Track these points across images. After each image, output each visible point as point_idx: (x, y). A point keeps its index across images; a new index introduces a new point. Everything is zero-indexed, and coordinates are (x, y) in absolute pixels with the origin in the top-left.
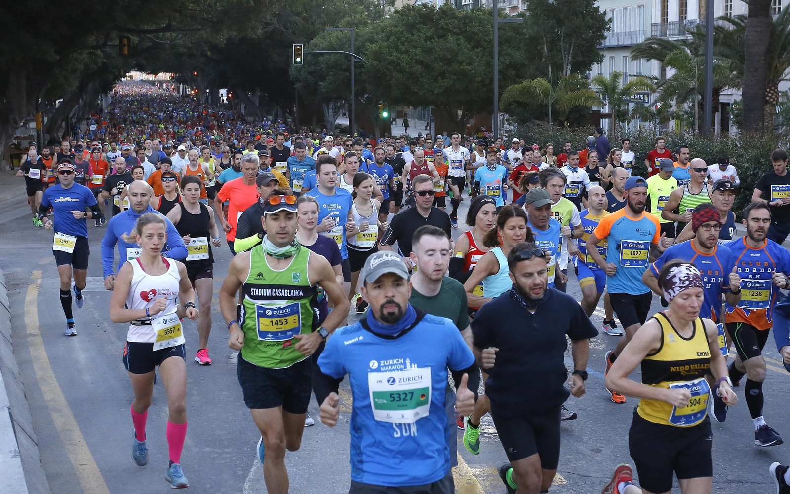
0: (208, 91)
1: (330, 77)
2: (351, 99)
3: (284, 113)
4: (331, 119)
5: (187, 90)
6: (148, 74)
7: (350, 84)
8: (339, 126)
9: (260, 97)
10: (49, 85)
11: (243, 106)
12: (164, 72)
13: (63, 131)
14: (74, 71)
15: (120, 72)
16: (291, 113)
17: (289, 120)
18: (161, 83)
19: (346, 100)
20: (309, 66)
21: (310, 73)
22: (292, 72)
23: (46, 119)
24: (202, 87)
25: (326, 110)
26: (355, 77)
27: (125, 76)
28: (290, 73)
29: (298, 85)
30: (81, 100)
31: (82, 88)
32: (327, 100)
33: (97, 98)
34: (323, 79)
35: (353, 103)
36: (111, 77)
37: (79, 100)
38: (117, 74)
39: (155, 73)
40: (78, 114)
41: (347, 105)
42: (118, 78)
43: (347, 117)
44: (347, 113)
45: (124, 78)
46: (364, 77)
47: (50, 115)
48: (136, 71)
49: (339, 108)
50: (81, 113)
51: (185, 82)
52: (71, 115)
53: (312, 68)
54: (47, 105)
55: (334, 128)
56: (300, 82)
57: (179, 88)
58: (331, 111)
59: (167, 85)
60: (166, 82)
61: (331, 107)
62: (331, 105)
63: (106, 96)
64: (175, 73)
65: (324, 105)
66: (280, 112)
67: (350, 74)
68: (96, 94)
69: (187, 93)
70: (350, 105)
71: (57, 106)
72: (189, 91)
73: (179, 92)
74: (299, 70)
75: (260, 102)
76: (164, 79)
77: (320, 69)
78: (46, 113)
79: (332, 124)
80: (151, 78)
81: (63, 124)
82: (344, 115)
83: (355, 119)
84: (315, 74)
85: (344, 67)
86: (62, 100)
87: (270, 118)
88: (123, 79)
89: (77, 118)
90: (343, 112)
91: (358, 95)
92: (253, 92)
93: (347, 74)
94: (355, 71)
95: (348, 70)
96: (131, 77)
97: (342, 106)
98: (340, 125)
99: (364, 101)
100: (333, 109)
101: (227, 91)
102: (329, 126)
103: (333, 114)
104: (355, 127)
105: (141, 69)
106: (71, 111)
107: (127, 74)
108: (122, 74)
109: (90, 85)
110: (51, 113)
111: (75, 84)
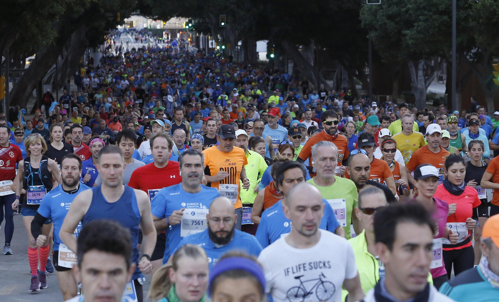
0: (240, 43)
1: (420, 23)
2: (451, 56)
3: (350, 77)
4: (420, 85)
5: (210, 42)
6: (155, 20)
7: (450, 34)
8: (432, 96)
9: (315, 52)
10: (17, 37)
11: (291, 65)
12: (178, 16)
13: (34, 101)
14: (52, 16)
15: (116, 17)
16: (362, 76)
17: (359, 87)
18: (173, 32)
19: (443, 57)
20: (389, 7)
21: (391, 17)
22: (365, 16)
23: (11, 85)
24: (232, 38)
25: (413, 70)
26: (458, 24)
27: (122, 23)
28: (361, 17)
29: (372, 35)
30: (60, 58)
31: (62, 41)
32: (416, 57)
33: (82, 54)
34: (409, 25)
35: (454, 60)
36: (104, 24)
37: (57, 58)
38: (111, 19)
39: (165, 19)
40: (56, 77)
41: (445, 65)
42: (112, 25)
43: (445, 82)
44: (445, 77)
45: (121, 25)
46: (472, 24)
47: (18, 79)
48: (138, 15)
49: (433, 70)
50: (60, 76)
51: (207, 31)
52: (45, 79)
53: (395, 9)
54: (12, 65)
55: (425, 98)
56: (376, 30)
57: (198, 39)
58: (420, 73)
59: (181, 36)
60: (180, 30)
61: (421, 66)
62: (421, 65)
63: (95, 51)
64: (194, 17)
65: (411, 64)
66: (345, 76)
67: (451, 18)
68: (82, 48)
69: (210, 46)
70: (450, 65)
71: (26, 67)
72: (212, 44)
73: (198, 46)
74: (374, 14)
75: (315, 59)
76: (178, 26)
77: (407, 12)
78: (11, 76)
79: (422, 93)
80: (159, 25)
81: (35, 92)
82: (440, 79)
83: (457, 86)
84: (398, 19)
85: (442, 7)
86: (33, 57)
87: (330, 83)
88: (119, 27)
89: (54, 83)
90: (439, 74)
91: (463, 49)
92: (307, 45)
93: (445, 18)
94: (457, 14)
95: (448, 12)
96: (131, 24)
97: (438, 66)
98: (435, 94)
99: (471, 57)
100: (424, 70)
101: (268, 44)
102: (417, 96)
103: (423, 78)
104: (457, 98)
105: (146, 12)
106: (45, 73)
107: (126, 20)
108: (119, 19)
109: (74, 36)
110: (18, 76)
111: (53, 34)
